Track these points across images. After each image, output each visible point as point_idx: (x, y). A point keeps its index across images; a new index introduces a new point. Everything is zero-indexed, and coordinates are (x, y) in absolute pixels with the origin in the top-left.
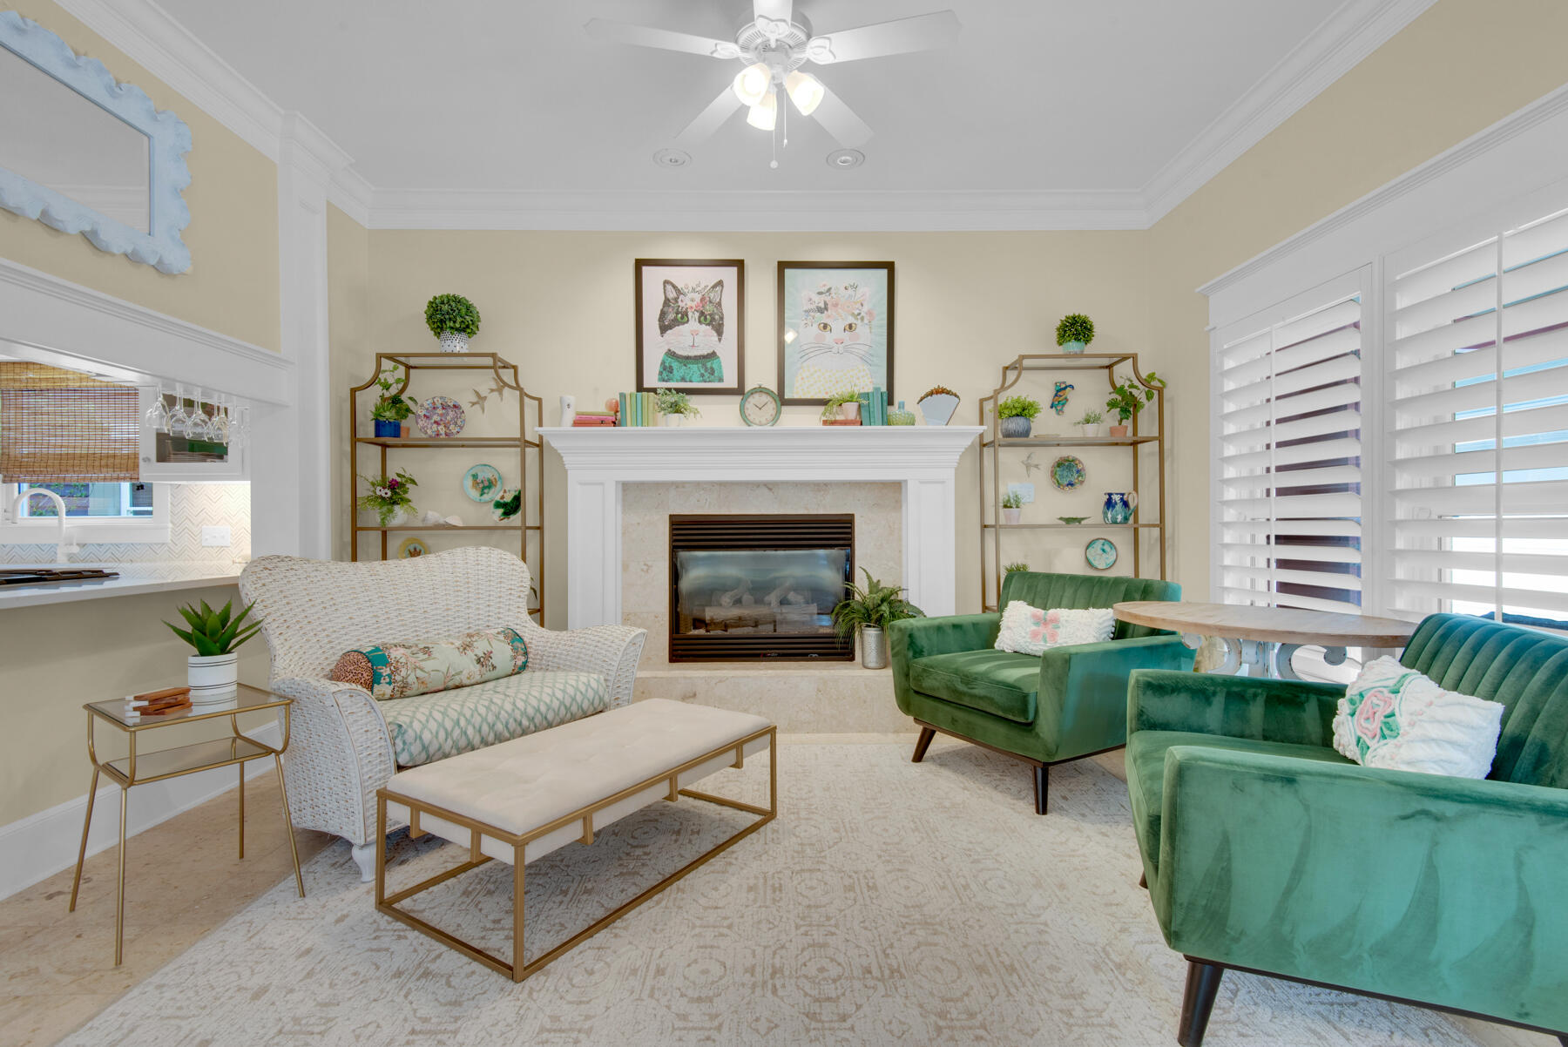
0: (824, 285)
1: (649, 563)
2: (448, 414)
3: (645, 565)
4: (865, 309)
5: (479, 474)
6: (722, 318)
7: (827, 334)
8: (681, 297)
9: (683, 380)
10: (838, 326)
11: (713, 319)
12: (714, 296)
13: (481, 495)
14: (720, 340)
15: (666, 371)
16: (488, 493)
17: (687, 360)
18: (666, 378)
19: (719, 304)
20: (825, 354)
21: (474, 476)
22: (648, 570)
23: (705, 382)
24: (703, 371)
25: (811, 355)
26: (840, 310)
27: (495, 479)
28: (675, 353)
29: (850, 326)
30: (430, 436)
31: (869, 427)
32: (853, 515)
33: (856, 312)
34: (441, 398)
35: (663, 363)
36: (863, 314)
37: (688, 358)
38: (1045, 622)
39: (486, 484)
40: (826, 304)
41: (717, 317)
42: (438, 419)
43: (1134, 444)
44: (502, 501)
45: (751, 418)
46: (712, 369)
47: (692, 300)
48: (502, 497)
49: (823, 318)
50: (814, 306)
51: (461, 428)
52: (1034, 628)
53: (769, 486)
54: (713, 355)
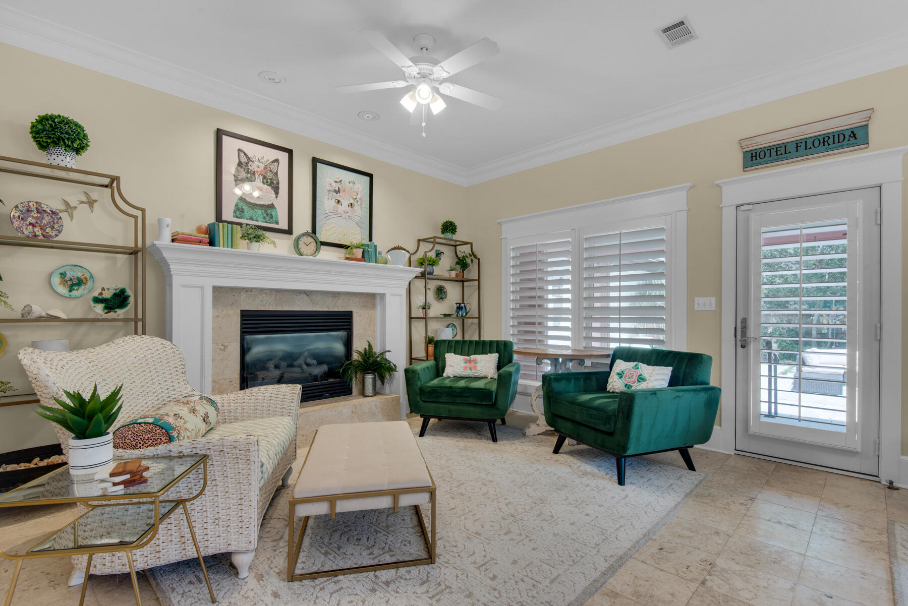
0: (338, 178)
1: (226, 344)
2: (43, 218)
3: (222, 345)
4: (359, 196)
5: (67, 273)
6: (278, 183)
7: (339, 206)
8: (250, 163)
9: (251, 219)
10: (345, 203)
11: (272, 183)
12: (273, 167)
13: (70, 291)
14: (277, 197)
15: (239, 211)
16: (77, 290)
17: (254, 206)
18: (239, 216)
19: (276, 174)
20: (338, 218)
21: (61, 274)
22: (224, 349)
23: (267, 223)
24: (265, 215)
25: (331, 217)
26: (346, 194)
27: (86, 278)
28: (245, 200)
29: (351, 204)
30: (28, 236)
31: (368, 263)
32: (351, 312)
33: (355, 197)
34: (37, 203)
35: (237, 205)
36: (357, 199)
37: (256, 205)
38: (470, 361)
39: (75, 281)
40: (339, 189)
41: (275, 182)
42: (34, 221)
43: (463, 281)
44: (100, 297)
45: (302, 250)
46: (271, 214)
47: (258, 167)
48: (101, 294)
49: (338, 196)
50: (332, 189)
51: (60, 232)
52: (465, 365)
53: (307, 293)
54: (272, 206)
